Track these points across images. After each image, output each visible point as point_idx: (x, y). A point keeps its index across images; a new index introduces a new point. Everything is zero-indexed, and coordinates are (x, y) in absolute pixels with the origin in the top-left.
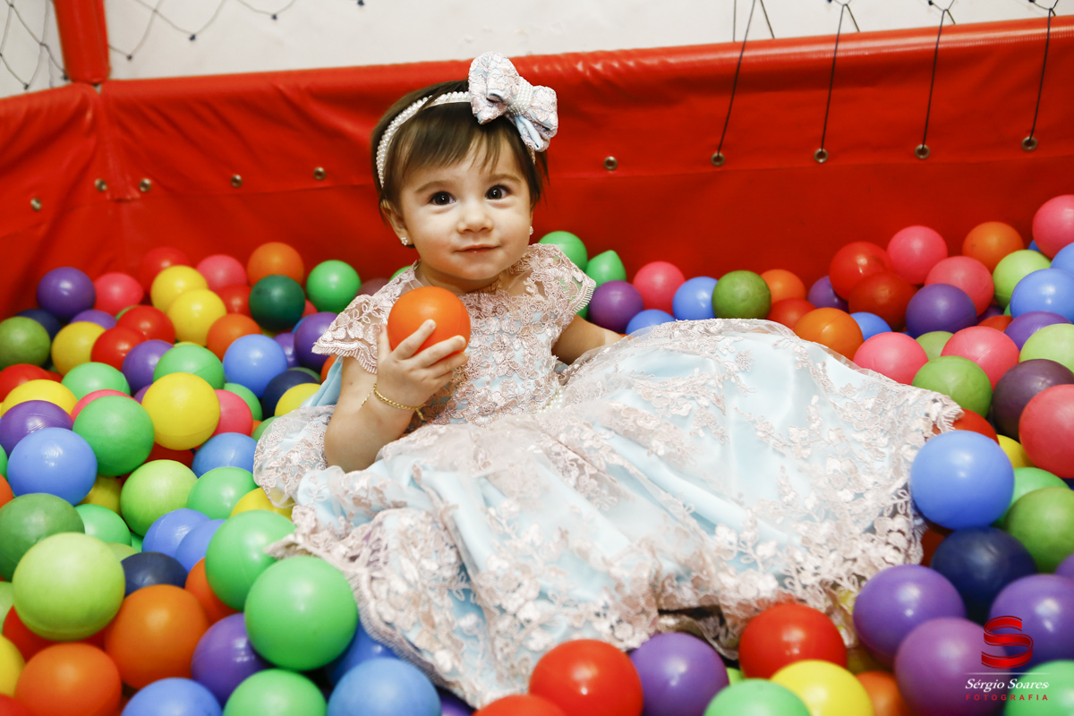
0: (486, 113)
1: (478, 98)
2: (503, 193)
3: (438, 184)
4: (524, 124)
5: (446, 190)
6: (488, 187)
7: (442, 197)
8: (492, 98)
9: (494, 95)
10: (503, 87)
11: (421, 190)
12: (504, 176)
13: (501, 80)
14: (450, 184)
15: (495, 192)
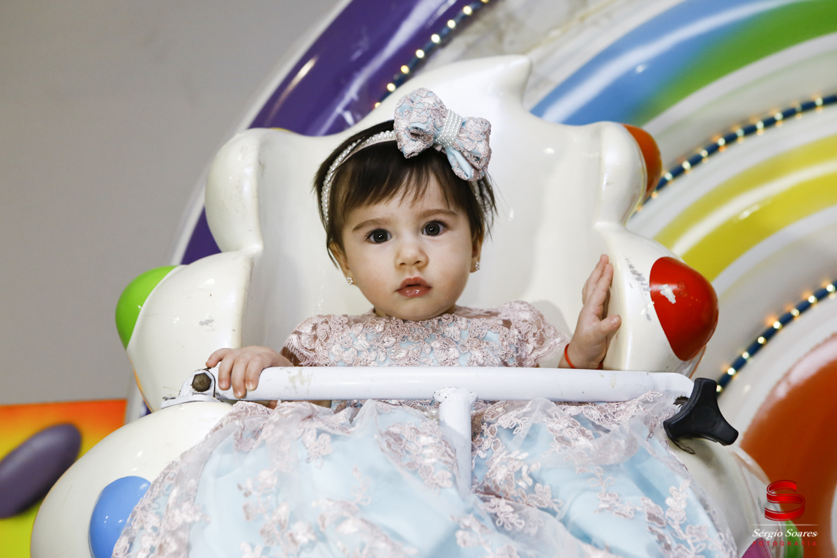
0: (410, 147)
1: (402, 133)
2: (441, 228)
3: (374, 222)
4: (454, 155)
5: (383, 227)
6: (423, 222)
7: (380, 235)
8: (415, 131)
9: (417, 128)
10: (425, 120)
11: (357, 228)
12: (438, 212)
13: (424, 113)
14: (387, 222)
15: (433, 228)
